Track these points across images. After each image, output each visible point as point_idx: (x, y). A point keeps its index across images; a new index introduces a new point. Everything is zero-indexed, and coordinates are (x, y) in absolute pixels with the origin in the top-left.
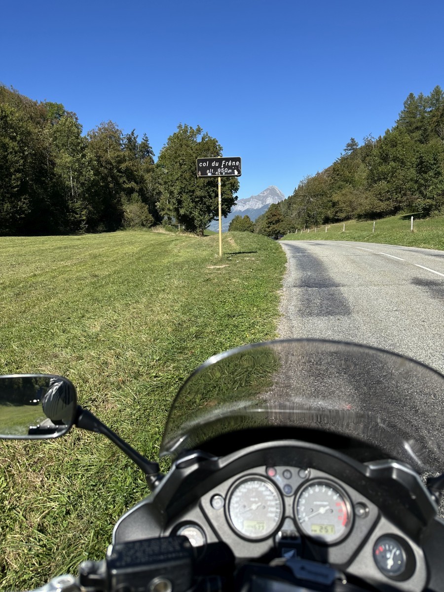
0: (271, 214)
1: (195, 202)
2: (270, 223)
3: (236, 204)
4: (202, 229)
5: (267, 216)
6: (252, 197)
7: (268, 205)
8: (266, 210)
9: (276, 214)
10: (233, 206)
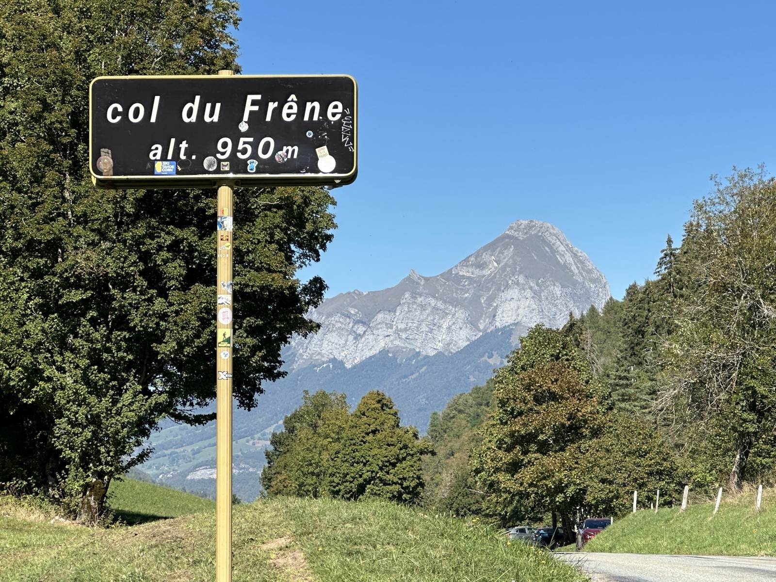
0: (528, 388)
1: (60, 309)
2: (524, 441)
3: (312, 327)
4: (100, 475)
5: (503, 403)
6: (410, 284)
7: (507, 331)
8: (499, 361)
9: (555, 388)
10: (295, 339)
